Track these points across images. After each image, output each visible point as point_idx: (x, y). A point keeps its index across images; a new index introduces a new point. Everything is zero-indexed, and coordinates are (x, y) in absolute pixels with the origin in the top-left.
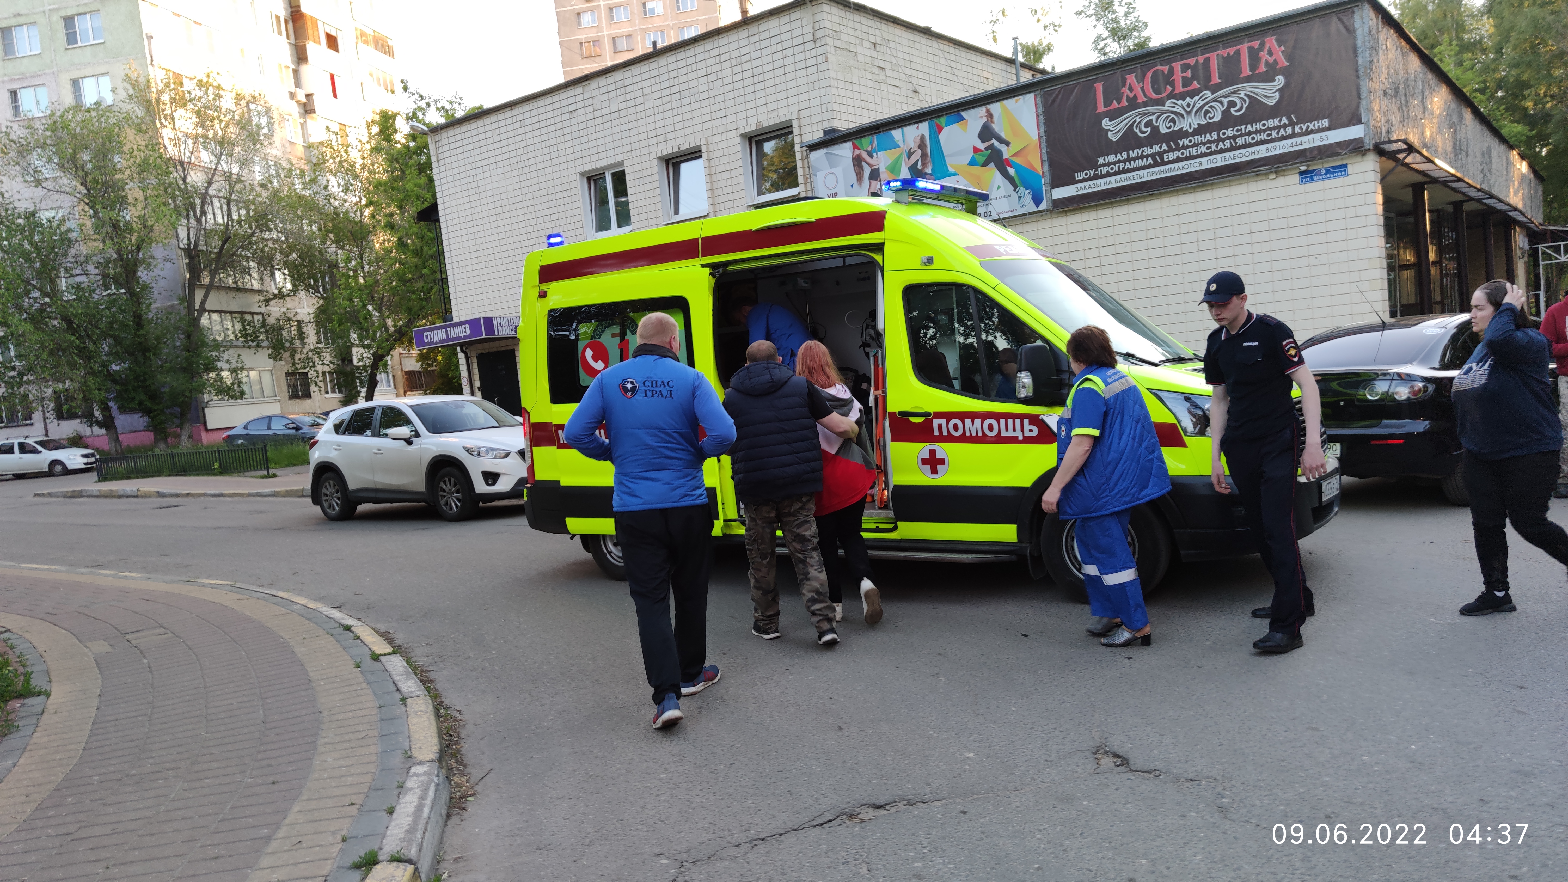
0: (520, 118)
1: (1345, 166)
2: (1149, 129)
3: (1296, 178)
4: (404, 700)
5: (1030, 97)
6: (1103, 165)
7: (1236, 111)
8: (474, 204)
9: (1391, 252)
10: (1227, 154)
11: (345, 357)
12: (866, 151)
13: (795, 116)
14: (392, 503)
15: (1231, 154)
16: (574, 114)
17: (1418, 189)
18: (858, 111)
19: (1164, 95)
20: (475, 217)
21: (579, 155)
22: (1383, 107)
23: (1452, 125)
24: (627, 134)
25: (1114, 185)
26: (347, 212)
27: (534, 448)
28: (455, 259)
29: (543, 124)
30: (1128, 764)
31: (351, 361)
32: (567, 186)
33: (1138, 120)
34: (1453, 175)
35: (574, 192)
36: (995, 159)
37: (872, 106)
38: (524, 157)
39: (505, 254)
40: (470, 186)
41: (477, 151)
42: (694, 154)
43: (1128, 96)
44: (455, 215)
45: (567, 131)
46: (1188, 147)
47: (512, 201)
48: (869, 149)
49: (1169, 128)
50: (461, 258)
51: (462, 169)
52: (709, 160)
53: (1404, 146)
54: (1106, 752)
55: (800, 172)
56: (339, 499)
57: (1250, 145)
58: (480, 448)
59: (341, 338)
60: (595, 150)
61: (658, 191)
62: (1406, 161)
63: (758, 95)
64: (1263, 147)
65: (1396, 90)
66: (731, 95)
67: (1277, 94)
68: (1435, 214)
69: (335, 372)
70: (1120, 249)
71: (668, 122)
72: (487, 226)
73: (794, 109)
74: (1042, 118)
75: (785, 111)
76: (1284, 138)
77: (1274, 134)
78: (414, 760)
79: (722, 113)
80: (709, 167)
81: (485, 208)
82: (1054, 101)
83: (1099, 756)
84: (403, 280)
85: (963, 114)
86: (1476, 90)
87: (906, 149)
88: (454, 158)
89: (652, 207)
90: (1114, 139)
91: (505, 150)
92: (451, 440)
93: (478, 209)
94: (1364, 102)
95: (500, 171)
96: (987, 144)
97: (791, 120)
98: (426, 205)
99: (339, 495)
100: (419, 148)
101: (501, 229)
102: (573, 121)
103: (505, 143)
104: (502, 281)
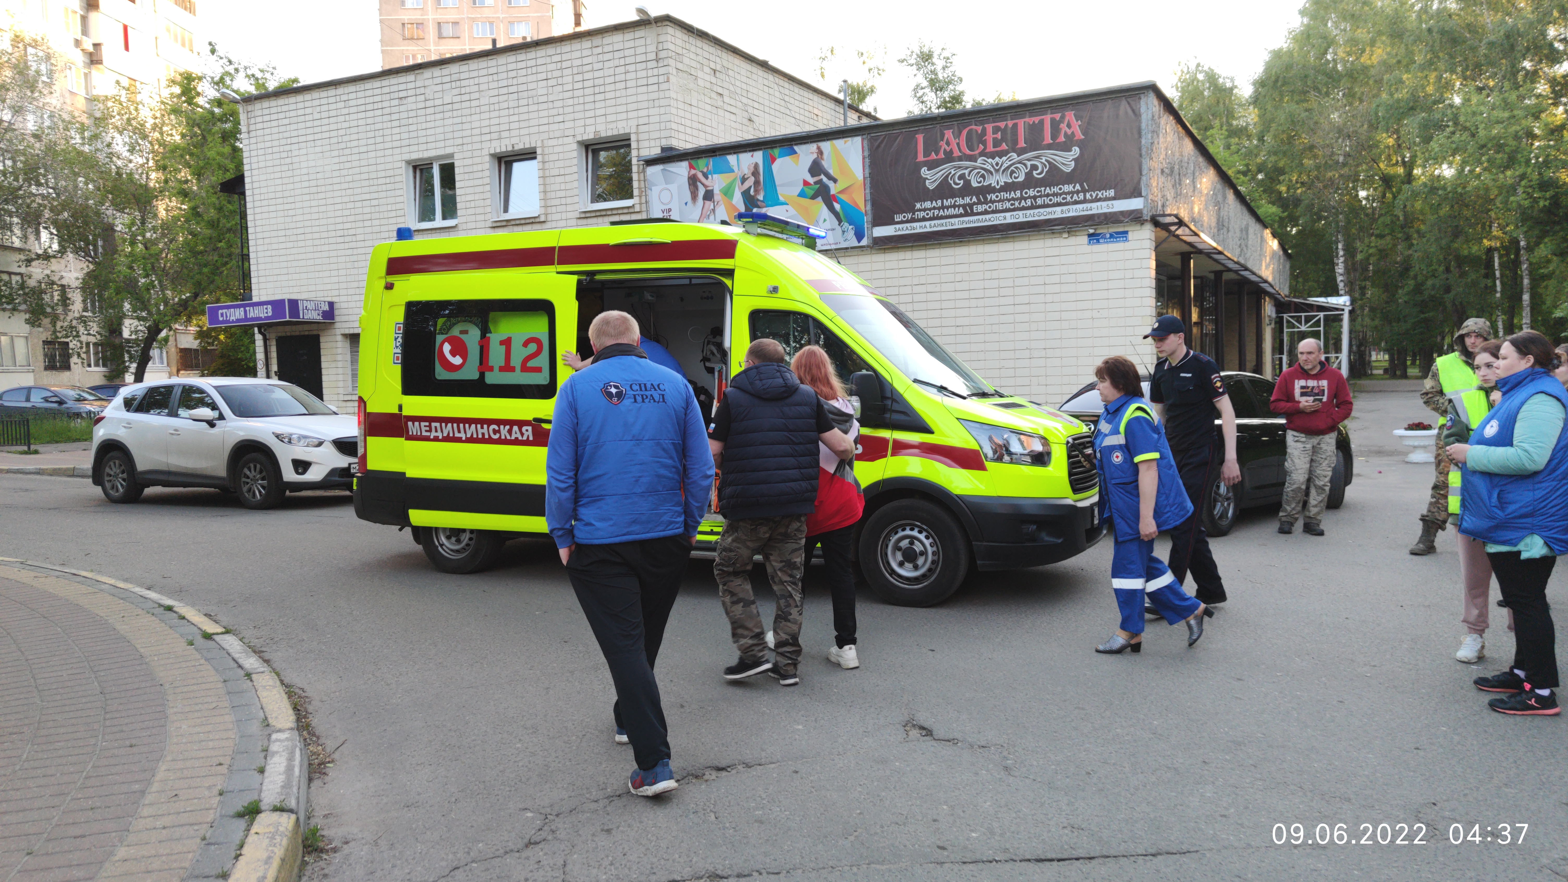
0: (344, 98)
1: (1126, 232)
2: (962, 182)
3: (1085, 239)
4: (249, 675)
5: (858, 140)
6: (920, 210)
7: (1038, 174)
8: (285, 181)
9: (1161, 311)
10: (1028, 212)
11: (113, 329)
12: (702, 172)
13: (633, 130)
14: (184, 487)
15: (1032, 212)
16: (404, 101)
17: (1185, 257)
18: (695, 133)
19: (977, 152)
20: (286, 194)
21: (406, 142)
22: (1160, 183)
23: (1217, 204)
24: (460, 127)
25: (928, 230)
26: (131, 174)
27: (368, 438)
28: (259, 236)
29: (370, 107)
30: (931, 735)
31: (121, 334)
32: (391, 173)
33: (953, 172)
34: (1215, 249)
35: (398, 179)
36: (823, 193)
37: (708, 129)
38: (346, 138)
39: (317, 236)
40: (283, 162)
41: (294, 127)
42: (529, 155)
43: (945, 150)
44: (264, 190)
45: (395, 117)
46: (995, 201)
47: (330, 181)
48: (705, 170)
49: (980, 182)
50: (266, 235)
51: (276, 143)
52: (544, 162)
53: (1176, 220)
54: (914, 726)
55: (635, 184)
56: (124, 480)
57: (1048, 206)
58: (291, 435)
59: (113, 307)
60: (424, 140)
61: (488, 188)
62: (1178, 232)
63: (598, 105)
64: (1058, 209)
65: (1172, 170)
66: (570, 102)
67: (1073, 163)
68: (1199, 280)
69: (102, 345)
70: (930, 288)
71: (503, 120)
72: (299, 205)
73: (634, 123)
74: (867, 160)
75: (624, 124)
76: (1076, 203)
77: (1069, 197)
78: (273, 728)
79: (560, 119)
80: (543, 169)
81: (298, 185)
82: (879, 146)
83: (908, 728)
84: (195, 254)
85: (796, 148)
86: (1239, 172)
87: (740, 174)
88: (267, 131)
89: (481, 203)
90: (931, 187)
91: (325, 128)
92: (259, 425)
93: (291, 186)
94: (1144, 178)
95: (318, 149)
96: (816, 179)
97: (629, 134)
98: (229, 176)
99: (125, 475)
100: (225, 115)
101: (315, 210)
102: (402, 108)
103: (326, 121)
104: (311, 262)
